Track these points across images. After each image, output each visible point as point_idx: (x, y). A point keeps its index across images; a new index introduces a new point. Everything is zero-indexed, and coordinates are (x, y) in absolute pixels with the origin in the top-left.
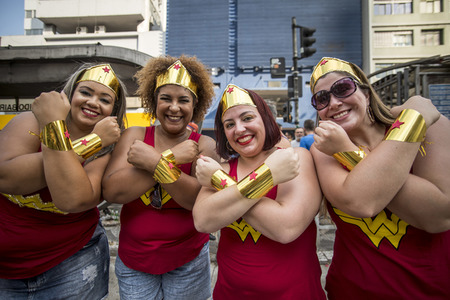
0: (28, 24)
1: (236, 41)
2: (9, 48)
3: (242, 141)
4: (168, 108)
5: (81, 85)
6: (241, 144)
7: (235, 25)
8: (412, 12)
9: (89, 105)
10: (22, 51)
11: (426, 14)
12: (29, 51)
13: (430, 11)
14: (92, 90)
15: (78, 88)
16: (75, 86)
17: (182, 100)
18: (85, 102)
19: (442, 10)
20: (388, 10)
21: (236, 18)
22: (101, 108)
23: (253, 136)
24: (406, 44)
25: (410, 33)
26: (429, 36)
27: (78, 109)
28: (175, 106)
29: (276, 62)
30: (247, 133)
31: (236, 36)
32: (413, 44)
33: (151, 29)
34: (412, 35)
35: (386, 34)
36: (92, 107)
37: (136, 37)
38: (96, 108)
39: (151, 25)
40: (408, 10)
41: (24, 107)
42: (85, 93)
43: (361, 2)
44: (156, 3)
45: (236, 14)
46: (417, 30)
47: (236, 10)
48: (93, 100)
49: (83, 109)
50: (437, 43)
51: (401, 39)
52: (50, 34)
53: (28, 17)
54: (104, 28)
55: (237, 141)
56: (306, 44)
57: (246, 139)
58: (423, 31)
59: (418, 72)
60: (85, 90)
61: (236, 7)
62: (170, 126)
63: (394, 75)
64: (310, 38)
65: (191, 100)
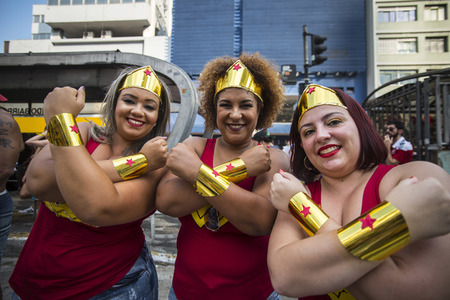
0: (35, 28)
1: (241, 47)
2: (30, 54)
3: (325, 152)
4: (228, 116)
5: (124, 92)
6: (324, 156)
7: (240, 31)
8: (416, 19)
9: (134, 114)
10: (43, 57)
11: (430, 22)
12: (49, 57)
13: (434, 18)
14: (136, 98)
15: (121, 97)
16: (118, 94)
17: (244, 105)
18: (129, 112)
19: (446, 18)
20: (393, 18)
21: (241, 24)
22: (146, 116)
23: (340, 147)
24: (411, 51)
25: (414, 40)
26: (433, 43)
27: (122, 119)
28: (236, 113)
29: (287, 69)
30: (333, 142)
31: (241, 42)
32: (417, 51)
33: (156, 35)
34: (416, 42)
35: (390, 41)
36: (137, 116)
37: (142, 42)
38: (141, 116)
39: (157, 30)
40: (412, 17)
41: (37, 111)
42: (128, 102)
43: (365, 2)
44: (162, 9)
45: (241, 20)
46: (421, 38)
47: (241, 17)
48: (138, 109)
49: (128, 119)
50: (441, 51)
51: (406, 46)
52: (57, 38)
53: (35, 22)
54: (110, 33)
55: (319, 154)
56: (317, 51)
57: (330, 150)
58: (427, 38)
59: (438, 82)
60: (128, 98)
61: (241, 13)
62: (232, 136)
63: (412, 85)
64: (322, 46)
65: (255, 104)
